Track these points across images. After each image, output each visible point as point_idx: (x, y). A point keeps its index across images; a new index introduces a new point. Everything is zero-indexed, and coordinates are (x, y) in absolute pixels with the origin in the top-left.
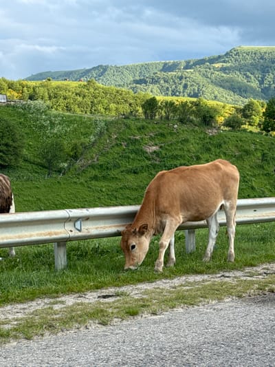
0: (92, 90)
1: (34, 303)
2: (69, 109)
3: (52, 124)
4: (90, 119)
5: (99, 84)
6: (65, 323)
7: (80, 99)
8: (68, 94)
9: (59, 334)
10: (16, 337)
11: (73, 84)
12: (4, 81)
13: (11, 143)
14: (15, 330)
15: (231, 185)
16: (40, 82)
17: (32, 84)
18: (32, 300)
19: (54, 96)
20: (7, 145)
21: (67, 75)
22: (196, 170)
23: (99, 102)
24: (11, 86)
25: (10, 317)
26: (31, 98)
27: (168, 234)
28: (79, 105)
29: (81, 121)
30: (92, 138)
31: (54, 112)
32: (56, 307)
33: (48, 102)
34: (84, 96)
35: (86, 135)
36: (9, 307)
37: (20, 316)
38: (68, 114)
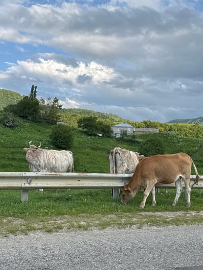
0: (197, 128)
1: (178, 212)
2: (186, 136)
3: (179, 142)
4: (196, 140)
5: (200, 125)
6: (192, 221)
7: (191, 131)
8: (186, 129)
9: (190, 226)
10: (172, 224)
11: (188, 125)
12: (159, 123)
13: (160, 149)
14: (171, 221)
15: (185, 167)
16: (173, 124)
17: (170, 124)
18: (177, 211)
19: (180, 130)
20: (159, 150)
21: (185, 121)
22: (165, 157)
23: (200, 133)
24: (161, 125)
25: (169, 216)
26: (170, 130)
27: (148, 189)
28: (191, 134)
29: (192, 141)
30: (197, 148)
31: (179, 136)
32: (187, 215)
33: (177, 132)
34: (193, 130)
35: (194, 147)
36: (167, 213)
37: (172, 216)
38: (186, 137)
